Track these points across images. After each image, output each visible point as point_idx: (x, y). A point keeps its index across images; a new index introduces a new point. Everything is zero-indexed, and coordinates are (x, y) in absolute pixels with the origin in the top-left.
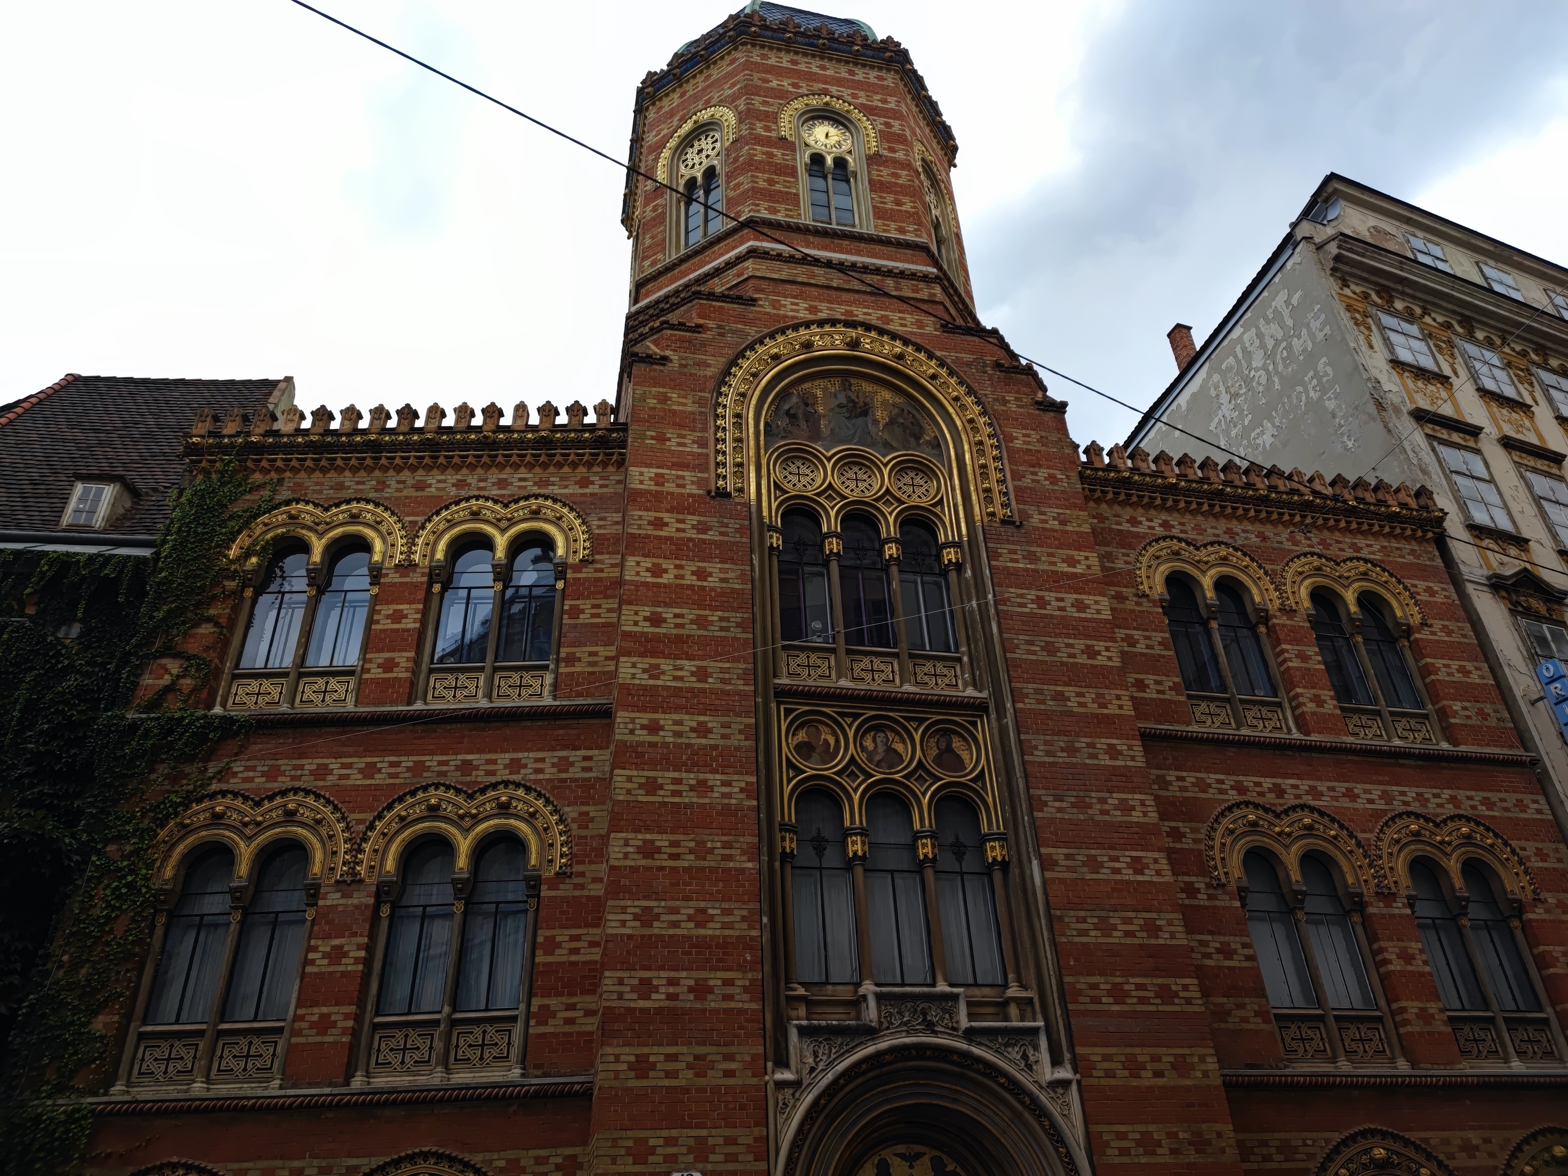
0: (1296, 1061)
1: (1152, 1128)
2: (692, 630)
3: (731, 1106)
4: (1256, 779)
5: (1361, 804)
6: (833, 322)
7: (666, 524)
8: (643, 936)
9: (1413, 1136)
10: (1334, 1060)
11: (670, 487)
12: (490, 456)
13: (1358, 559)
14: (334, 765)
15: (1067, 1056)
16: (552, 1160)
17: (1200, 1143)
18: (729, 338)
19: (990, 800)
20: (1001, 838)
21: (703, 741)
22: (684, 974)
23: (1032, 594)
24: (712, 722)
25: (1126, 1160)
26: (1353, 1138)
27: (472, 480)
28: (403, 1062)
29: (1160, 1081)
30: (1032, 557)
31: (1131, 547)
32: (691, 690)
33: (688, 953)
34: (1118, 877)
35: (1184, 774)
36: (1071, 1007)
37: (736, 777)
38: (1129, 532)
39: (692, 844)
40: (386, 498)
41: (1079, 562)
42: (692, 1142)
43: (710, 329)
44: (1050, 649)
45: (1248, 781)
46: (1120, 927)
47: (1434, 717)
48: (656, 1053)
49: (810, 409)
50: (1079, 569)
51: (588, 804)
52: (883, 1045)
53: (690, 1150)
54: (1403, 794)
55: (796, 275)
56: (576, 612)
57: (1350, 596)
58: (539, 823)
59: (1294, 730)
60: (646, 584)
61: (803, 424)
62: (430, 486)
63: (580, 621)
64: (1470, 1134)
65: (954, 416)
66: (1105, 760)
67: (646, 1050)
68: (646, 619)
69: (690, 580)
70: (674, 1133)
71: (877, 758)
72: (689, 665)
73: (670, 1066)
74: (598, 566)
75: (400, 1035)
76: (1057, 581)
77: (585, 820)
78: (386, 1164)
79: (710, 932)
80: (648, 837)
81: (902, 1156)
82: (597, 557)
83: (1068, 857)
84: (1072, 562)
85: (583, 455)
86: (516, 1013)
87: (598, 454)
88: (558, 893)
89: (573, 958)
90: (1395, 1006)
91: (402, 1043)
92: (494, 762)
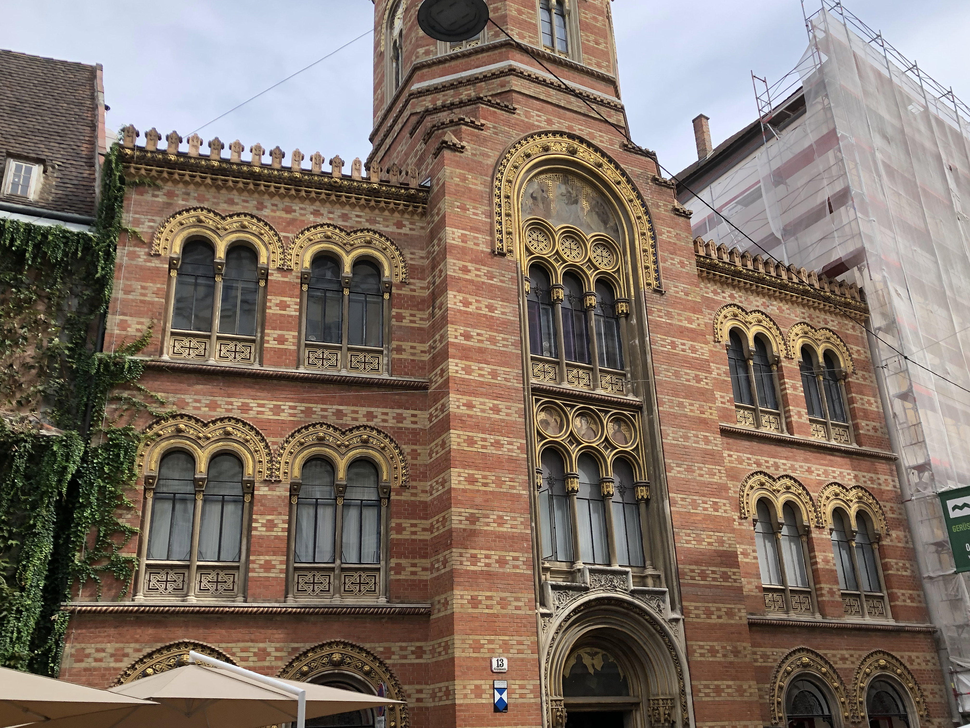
0: (769, 612)
1: (715, 644)
2: (487, 345)
3: (520, 625)
4: (766, 459)
5: (813, 477)
6: (562, 134)
7: (469, 271)
8: (471, 530)
9: (820, 652)
10: (787, 612)
11: (470, 244)
12: (336, 196)
13: (826, 329)
14: (253, 404)
15: (678, 606)
16: (409, 648)
17: (736, 652)
18: (501, 137)
19: (641, 462)
20: (647, 485)
21: (497, 416)
22: (493, 553)
23: (669, 340)
24: (502, 405)
25: (703, 659)
26: (794, 652)
27: (324, 211)
28: (313, 591)
29: (720, 621)
30: (669, 315)
31: (712, 309)
32: (489, 384)
33: (495, 541)
34: (706, 512)
35: (732, 453)
36: (681, 581)
37: (515, 440)
38: (713, 299)
39: (494, 478)
40: (265, 216)
41: (694, 321)
42: (501, 642)
43: (489, 128)
44: (677, 374)
45: (762, 459)
46: (706, 540)
47: (852, 429)
48: (482, 595)
49: (544, 194)
50: (693, 326)
51: (416, 444)
52: (592, 596)
53: (500, 647)
54: (834, 472)
55: (539, 93)
56: (399, 317)
57: (820, 351)
58: (387, 453)
59: (785, 430)
60: (459, 311)
61: (541, 205)
62: (295, 211)
63: (403, 324)
64: (844, 652)
65: (630, 213)
66: (702, 445)
67: (476, 593)
68: (461, 335)
69: (485, 311)
70: (492, 637)
71: (583, 432)
72: (487, 368)
73: (489, 602)
74: (412, 287)
75: (310, 575)
76: (682, 332)
77: (415, 454)
78: (316, 647)
79: (505, 530)
80: (471, 472)
81: (588, 654)
82: (412, 281)
83: (683, 499)
84: (690, 321)
85: (399, 204)
86: (378, 566)
87: (408, 206)
88: (403, 498)
89: (414, 537)
90: (818, 586)
91: (312, 579)
92: (356, 412)
